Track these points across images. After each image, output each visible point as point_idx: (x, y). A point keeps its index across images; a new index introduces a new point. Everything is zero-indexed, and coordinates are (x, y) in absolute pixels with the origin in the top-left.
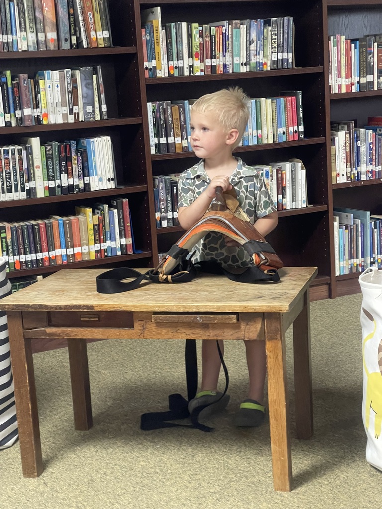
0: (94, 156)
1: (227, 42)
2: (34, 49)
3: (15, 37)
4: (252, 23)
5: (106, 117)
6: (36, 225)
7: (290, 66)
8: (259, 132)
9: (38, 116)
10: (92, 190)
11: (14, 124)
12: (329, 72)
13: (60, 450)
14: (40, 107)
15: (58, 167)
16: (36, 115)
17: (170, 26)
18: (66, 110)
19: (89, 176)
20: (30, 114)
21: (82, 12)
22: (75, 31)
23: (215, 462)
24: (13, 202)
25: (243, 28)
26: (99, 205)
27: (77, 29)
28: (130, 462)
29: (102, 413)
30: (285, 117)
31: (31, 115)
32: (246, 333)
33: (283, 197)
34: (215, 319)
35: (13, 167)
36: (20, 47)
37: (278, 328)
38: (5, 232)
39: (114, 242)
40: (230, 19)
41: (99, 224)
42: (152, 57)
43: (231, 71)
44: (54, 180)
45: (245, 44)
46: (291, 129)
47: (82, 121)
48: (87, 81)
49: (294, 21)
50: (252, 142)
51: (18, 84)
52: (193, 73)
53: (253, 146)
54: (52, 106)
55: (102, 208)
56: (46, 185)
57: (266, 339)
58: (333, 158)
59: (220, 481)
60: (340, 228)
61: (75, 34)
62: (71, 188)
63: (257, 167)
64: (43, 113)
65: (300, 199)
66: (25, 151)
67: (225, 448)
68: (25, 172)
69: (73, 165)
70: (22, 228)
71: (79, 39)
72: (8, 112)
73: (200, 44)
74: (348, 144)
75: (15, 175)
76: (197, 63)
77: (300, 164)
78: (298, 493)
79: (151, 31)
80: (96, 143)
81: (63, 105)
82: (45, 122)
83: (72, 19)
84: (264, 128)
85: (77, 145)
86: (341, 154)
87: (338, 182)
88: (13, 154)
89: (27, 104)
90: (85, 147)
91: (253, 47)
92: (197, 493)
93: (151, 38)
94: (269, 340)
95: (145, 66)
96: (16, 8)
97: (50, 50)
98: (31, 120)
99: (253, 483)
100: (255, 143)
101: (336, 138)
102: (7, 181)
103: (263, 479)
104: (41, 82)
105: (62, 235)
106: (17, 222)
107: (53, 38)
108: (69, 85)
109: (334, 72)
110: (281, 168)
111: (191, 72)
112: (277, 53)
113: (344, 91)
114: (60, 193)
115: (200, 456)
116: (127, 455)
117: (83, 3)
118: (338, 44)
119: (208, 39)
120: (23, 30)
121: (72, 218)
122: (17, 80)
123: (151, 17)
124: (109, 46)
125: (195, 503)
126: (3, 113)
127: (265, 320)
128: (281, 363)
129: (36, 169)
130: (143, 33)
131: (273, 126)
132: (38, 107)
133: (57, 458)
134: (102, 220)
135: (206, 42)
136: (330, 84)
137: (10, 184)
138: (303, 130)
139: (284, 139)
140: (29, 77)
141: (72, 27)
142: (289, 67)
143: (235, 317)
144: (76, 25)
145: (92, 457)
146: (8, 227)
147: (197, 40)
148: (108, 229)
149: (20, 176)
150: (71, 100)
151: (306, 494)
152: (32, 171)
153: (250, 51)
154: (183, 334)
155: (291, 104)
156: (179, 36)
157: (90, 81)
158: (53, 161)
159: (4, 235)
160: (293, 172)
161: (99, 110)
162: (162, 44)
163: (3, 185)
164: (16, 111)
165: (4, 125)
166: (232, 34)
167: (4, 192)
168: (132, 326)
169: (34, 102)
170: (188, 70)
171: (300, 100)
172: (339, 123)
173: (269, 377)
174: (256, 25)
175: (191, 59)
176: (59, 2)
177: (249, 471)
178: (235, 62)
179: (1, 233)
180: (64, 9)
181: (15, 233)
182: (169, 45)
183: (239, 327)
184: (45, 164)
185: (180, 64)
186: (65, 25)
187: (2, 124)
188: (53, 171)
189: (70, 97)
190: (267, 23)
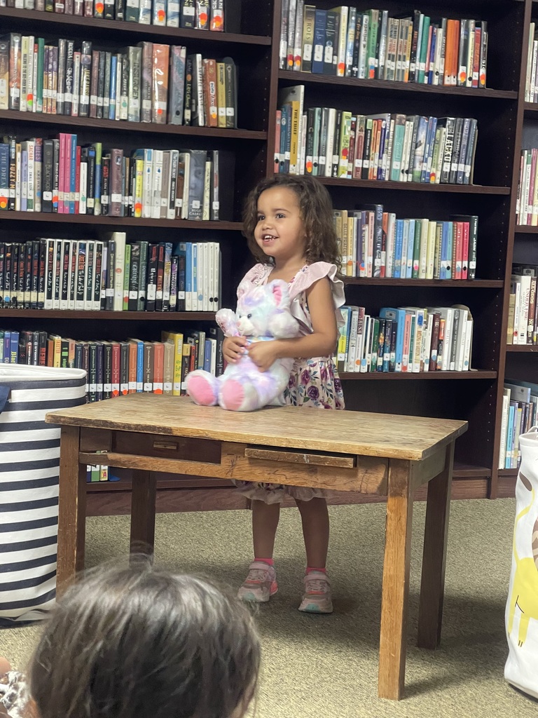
0: (195, 265)
1: (386, 141)
2: (136, 119)
3: (112, 100)
4: (422, 120)
5: (216, 218)
6: (108, 346)
7: (467, 182)
8: (416, 262)
9: (129, 205)
10: (187, 309)
11: (97, 213)
12: (518, 196)
14: (134, 194)
15: (144, 273)
16: (126, 204)
17: (315, 110)
18: (166, 202)
19: (185, 290)
20: (119, 201)
21: (203, 81)
22: (191, 104)
23: (305, 659)
24: (83, 312)
25: (410, 125)
26: (194, 332)
27: (194, 101)
30: (453, 248)
31: (120, 203)
32: (364, 484)
33: (438, 353)
34: (326, 460)
35: (89, 267)
36: (117, 115)
37: (404, 480)
38: (68, 351)
40: (394, 111)
41: (190, 356)
42: (286, 147)
43: (387, 179)
44: (137, 290)
45: (409, 145)
46: (459, 264)
47: (185, 219)
48: (199, 168)
49: (478, 125)
50: (406, 274)
51: (110, 162)
52: (337, 174)
53: (406, 280)
54: (149, 195)
55: (196, 335)
56: (126, 295)
57: (389, 494)
58: (510, 309)
59: (309, 680)
60: (511, 405)
61: (190, 108)
62: (158, 303)
63: (409, 309)
64: (136, 202)
65: (461, 359)
66: (106, 249)
68: (103, 275)
69: (165, 274)
70: (90, 348)
71: (194, 114)
72: (91, 196)
73: (351, 138)
74: (533, 294)
75: (90, 278)
76: (344, 163)
77: (466, 313)
78: (408, 704)
79: (289, 115)
80: (199, 250)
81: (163, 195)
82: (137, 215)
83: (189, 88)
84: (423, 259)
85: (174, 249)
86: (523, 305)
87: (514, 343)
88: (91, 250)
89: (118, 188)
90: (184, 252)
91: (420, 151)
92: (277, 688)
93: (287, 123)
94: (392, 495)
95: (275, 159)
96: (119, 64)
97: (155, 124)
98: (120, 210)
99: (352, 686)
100: (409, 276)
101: (518, 284)
102: (78, 285)
103: (366, 683)
104: (139, 163)
105: (140, 363)
106: (84, 340)
107: (162, 109)
108: (174, 170)
109: (524, 196)
111: (335, 174)
112: (451, 162)
113: (535, 223)
114: (142, 308)
115: (286, 650)
117: (205, 68)
118: (533, 161)
119: (363, 134)
120: (125, 93)
121: (156, 344)
122: (108, 157)
123: (291, 98)
124: (232, 127)
126: (85, 196)
127: (390, 469)
128: (404, 528)
129: (117, 274)
130: (278, 116)
131: (435, 257)
132: (130, 194)
134: (195, 352)
135: (359, 137)
136: (517, 212)
137: (81, 288)
138: (474, 267)
139: (448, 275)
140: (125, 155)
141: (188, 98)
142: (465, 183)
143: (351, 460)
144: (193, 96)
146: (72, 344)
147: (347, 133)
148: (201, 364)
149: (96, 279)
150: (175, 190)
152: (112, 275)
153: (415, 155)
154: (283, 478)
155: (462, 232)
156: (325, 125)
157: (202, 169)
158: (138, 265)
159: (65, 354)
160: (456, 321)
161: (208, 207)
162: (301, 133)
163: (73, 289)
164: (102, 196)
165: (85, 213)
166: (394, 131)
167: (72, 298)
168: (217, 461)
169: (127, 187)
170: (331, 169)
171: (475, 228)
172: (524, 266)
173: (387, 544)
174: (427, 123)
175: (336, 157)
176: (175, 63)
177: (348, 673)
178: (394, 167)
179: (62, 351)
180: (180, 73)
181: (80, 352)
182: (309, 134)
183: (355, 475)
184: (129, 267)
185: (322, 160)
186: (179, 94)
187: (82, 211)
188: (138, 279)
189: (173, 186)
190: (442, 123)
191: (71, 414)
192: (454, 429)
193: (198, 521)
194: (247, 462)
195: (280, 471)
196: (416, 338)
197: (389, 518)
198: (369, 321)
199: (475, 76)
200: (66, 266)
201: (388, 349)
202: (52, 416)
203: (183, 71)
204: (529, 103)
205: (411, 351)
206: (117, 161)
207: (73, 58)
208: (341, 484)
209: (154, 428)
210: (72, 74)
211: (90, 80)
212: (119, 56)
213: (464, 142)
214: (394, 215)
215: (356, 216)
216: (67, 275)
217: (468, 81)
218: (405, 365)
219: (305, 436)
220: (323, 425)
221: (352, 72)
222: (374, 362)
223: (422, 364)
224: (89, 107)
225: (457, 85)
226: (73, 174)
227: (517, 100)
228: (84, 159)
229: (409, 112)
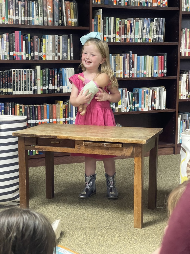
0: (66, 76)
1: (132, 28)
2: (42, 25)
3: (33, 18)
4: (145, 19)
5: (72, 59)
6: (36, 107)
7: (162, 41)
8: (145, 71)
9: (41, 56)
10: (64, 92)
11: (30, 59)
12: (181, 45)
13: (38, 205)
14: (42, 52)
15: (48, 80)
16: (40, 55)
17: (106, 19)
18: (54, 54)
19: (62, 85)
20: (37, 54)
21: (65, 9)
22: (61, 18)
23: (108, 215)
24: (27, 95)
25: (141, 22)
26: (67, 100)
27: (62, 17)
28: (69, 212)
29: (59, 192)
30: (158, 65)
32: (126, 153)
33: (154, 104)
34: (112, 145)
35: (28, 79)
36: (35, 23)
37: (140, 151)
38: (22, 109)
39: (72, 118)
40: (135, 17)
41: (66, 109)
43: (133, 42)
44: (46, 86)
45: (141, 29)
46: (160, 71)
47: (61, 60)
48: (65, 41)
49: (165, 20)
50: (141, 76)
51: (33, 40)
52: (115, 41)
53: (141, 78)
54: (48, 52)
55: (67, 101)
56: (42, 88)
57: (135, 156)
58: (180, 87)
59: (110, 222)
60: (181, 121)
61: (61, 19)
62: (53, 90)
63: (143, 88)
64: (44, 55)
65: (162, 105)
66: (34, 72)
67: (114, 210)
68: (33, 81)
69: (55, 80)
70: (30, 107)
71: (63, 22)
72: (27, 53)
73: (120, 28)
74: (187, 81)
75: (28, 83)
76: (118, 37)
77: (163, 89)
78: (145, 230)
79: (97, 20)
80: (67, 70)
81: (53, 51)
82: (44, 59)
83: (60, 12)
84: (147, 70)
85: (58, 71)
86: (184, 85)
87: (181, 98)
88: (28, 73)
89: (37, 50)
90: (62, 72)
91: (145, 31)
92: (98, 226)
93: (96, 23)
94: (136, 157)
96: (35, 5)
97: (49, 26)
98: (38, 58)
99: (125, 224)
100: (143, 76)
101: (182, 77)
102: (24, 85)
103: (130, 223)
104: (44, 40)
105: (48, 112)
106: (28, 105)
107: (51, 20)
108: (57, 42)
109: (183, 46)
110: (154, 90)
111: (114, 41)
112: (156, 34)
113: (187, 55)
114: (47, 93)
115: (102, 212)
116: (69, 209)
117: (66, 5)
118: (186, 33)
119: (124, 26)
120: (37, 15)
121: (53, 105)
122: (32, 39)
123: (97, 14)
124: (77, 25)
125: (97, 230)
126: (25, 53)
127: (135, 147)
128: (141, 168)
129: (38, 81)
130: (93, 21)
131: (152, 69)
132: (41, 52)
133: (36, 208)
134: (67, 107)
135: (123, 27)
136: (181, 51)
137: (26, 86)
138: (166, 72)
139: (157, 75)
140: (39, 38)
141: (60, 16)
142: (161, 41)
143: (121, 145)
144: (62, 15)
145: (52, 209)
146: (23, 107)
147: (118, 26)
148: (69, 111)
149: (31, 83)
150: (57, 50)
151: (149, 230)
152: (36, 81)
153: (143, 33)
154: (97, 152)
155: (161, 60)
156: (110, 23)
157: (66, 41)
158: (46, 77)
159: (21, 110)
160: (160, 92)
161: (69, 55)
162: (102, 27)
163: (23, 87)
164: (31, 53)
165: (25, 59)
166: (135, 24)
167: (22, 90)
168: (74, 147)
169: (40, 49)
170: (113, 39)
171: (166, 58)
172: (184, 71)
173: (135, 174)
174: (147, 21)
175: (115, 35)
176: (55, 3)
177: (123, 219)
178: (136, 37)
179: (20, 109)
180: (57, 7)
181: (26, 109)
182: (105, 27)
183: (122, 150)
184: (42, 78)
185: (109, 36)
186: (57, 14)
187: (24, 59)
188: (45, 82)
189: (56, 48)
190: (152, 20)
191: (21, 132)
192: (158, 132)
193: (71, 167)
194: (84, 147)
195: (96, 150)
196: (146, 99)
197: (135, 164)
198: (129, 93)
199: (164, 3)
200: (20, 79)
201: (136, 103)
202: (15, 133)
203: (58, 6)
204: (184, 12)
205: (145, 103)
206: (36, 40)
207: (18, 3)
208: (118, 153)
209: (50, 136)
210: (18, 9)
211: (25, 11)
212: (35, 2)
213: (161, 27)
214: (136, 54)
215: (123, 56)
216: (20, 82)
217: (161, 4)
218: (142, 108)
219: (104, 137)
220: (111, 132)
221: (119, 3)
222: (131, 108)
223: (149, 108)
224: (25, 21)
225: (157, 6)
226: (20, 45)
227: (179, 10)
228: (24, 40)
229: (140, 17)
